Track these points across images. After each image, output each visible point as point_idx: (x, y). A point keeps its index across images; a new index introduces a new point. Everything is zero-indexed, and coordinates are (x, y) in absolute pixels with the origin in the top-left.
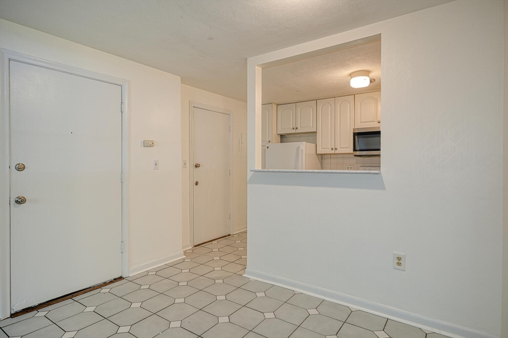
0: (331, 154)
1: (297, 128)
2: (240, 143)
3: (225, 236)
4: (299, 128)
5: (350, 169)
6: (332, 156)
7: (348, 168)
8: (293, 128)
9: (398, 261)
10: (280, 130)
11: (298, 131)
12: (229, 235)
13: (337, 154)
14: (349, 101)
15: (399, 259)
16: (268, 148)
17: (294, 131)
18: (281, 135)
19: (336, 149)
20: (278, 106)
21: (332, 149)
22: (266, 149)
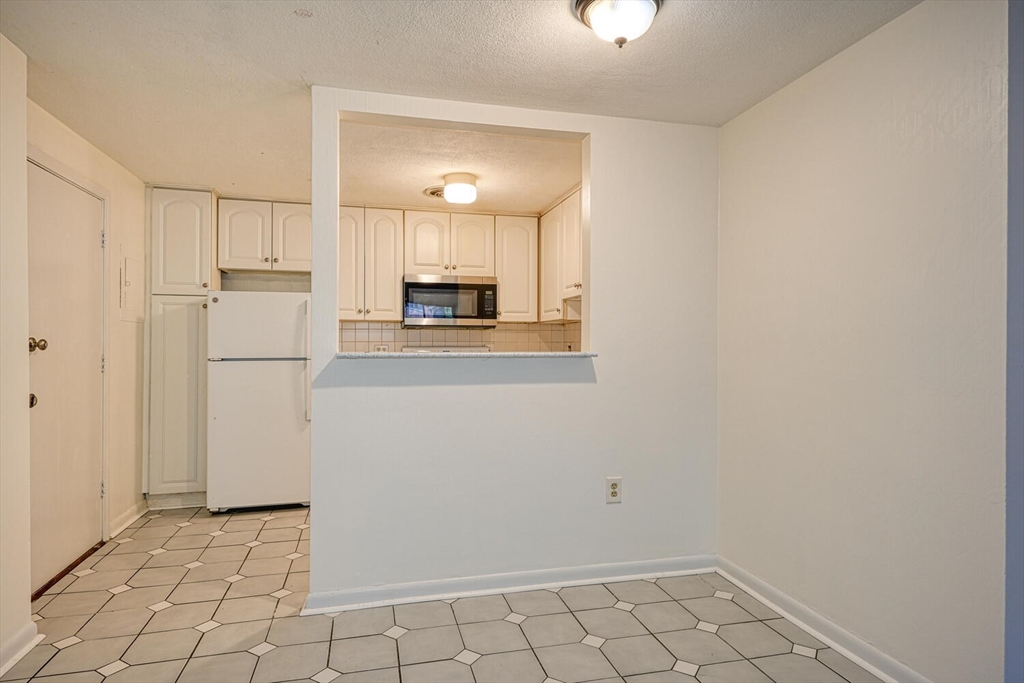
0: (355, 322)
1: (276, 260)
2: (123, 284)
3: (94, 550)
4: (281, 260)
6: (358, 325)
8: (266, 260)
9: (612, 490)
10: (226, 258)
11: (276, 267)
12: (102, 544)
13: (369, 322)
14: (393, 221)
15: (614, 486)
16: (215, 300)
17: (267, 266)
18: (222, 272)
19: (368, 312)
20: (220, 200)
21: (360, 312)
22: (210, 303)
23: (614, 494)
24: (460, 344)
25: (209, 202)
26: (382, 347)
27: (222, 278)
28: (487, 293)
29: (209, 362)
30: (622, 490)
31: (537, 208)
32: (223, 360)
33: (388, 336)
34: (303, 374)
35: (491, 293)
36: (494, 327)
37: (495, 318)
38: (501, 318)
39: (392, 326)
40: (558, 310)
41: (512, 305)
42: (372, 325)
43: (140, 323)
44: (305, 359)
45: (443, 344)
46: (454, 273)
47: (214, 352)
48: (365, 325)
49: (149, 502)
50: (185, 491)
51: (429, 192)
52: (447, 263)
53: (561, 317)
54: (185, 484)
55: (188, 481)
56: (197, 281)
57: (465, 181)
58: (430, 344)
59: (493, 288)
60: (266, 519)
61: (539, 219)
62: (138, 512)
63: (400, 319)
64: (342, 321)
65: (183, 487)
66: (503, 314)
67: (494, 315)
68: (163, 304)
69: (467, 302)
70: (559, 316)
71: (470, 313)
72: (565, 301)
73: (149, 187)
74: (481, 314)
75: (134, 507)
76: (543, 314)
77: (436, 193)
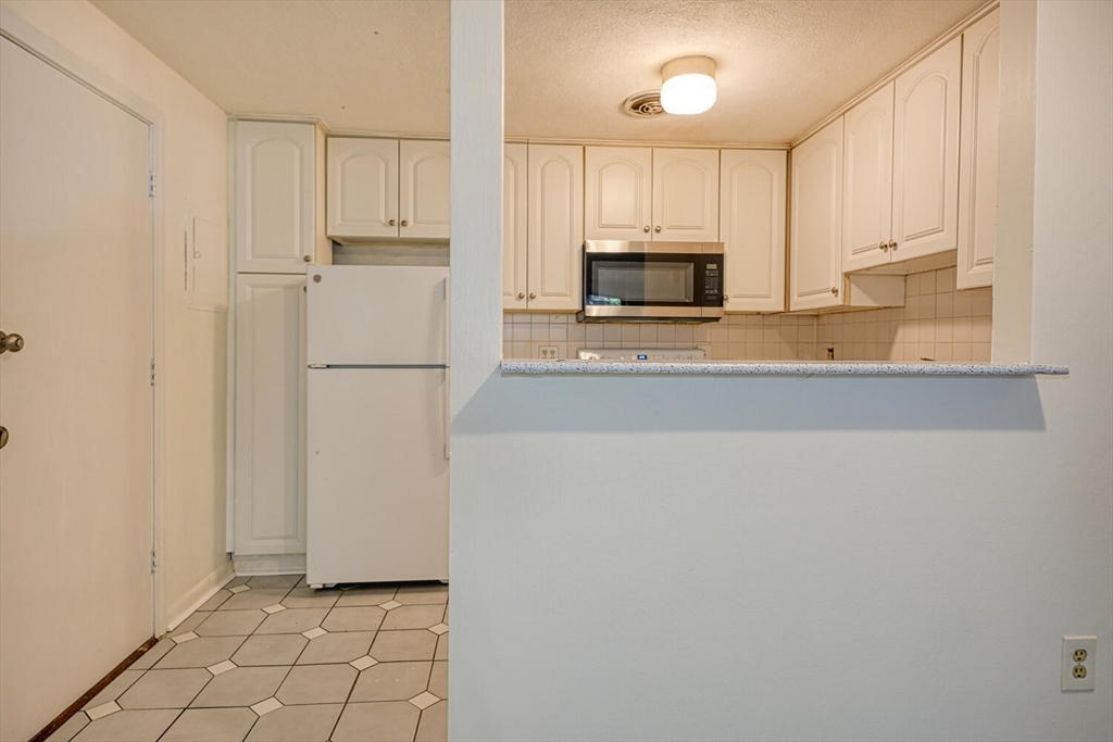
0: (513, 312)
1: (404, 223)
2: (190, 255)
3: (137, 655)
4: (411, 223)
5: (549, 355)
7: (545, 352)
8: (391, 223)
9: (1076, 664)
10: (339, 221)
11: (405, 233)
12: (152, 642)
13: (532, 312)
14: (568, 162)
15: (1080, 655)
16: (317, 279)
17: (392, 233)
18: (334, 242)
19: (532, 297)
20: (329, 139)
21: (521, 297)
22: (311, 284)
23: (1079, 672)
24: (660, 345)
25: (313, 140)
26: (549, 349)
27: (334, 253)
28: (709, 266)
29: (310, 370)
30: (1095, 665)
31: (788, 135)
32: (328, 366)
33: (558, 332)
34: (440, 389)
35: (714, 266)
36: (717, 319)
37: (721, 305)
38: (729, 306)
39: (563, 319)
40: (835, 291)
41: (747, 287)
42: (536, 318)
43: (221, 314)
44: (444, 367)
45: (636, 345)
46: (657, 238)
47: (316, 356)
48: (527, 318)
49: (236, 564)
50: (282, 552)
51: (629, 104)
52: (646, 223)
53: (840, 303)
54: (281, 542)
55: (285, 538)
56: (297, 253)
57: (699, 70)
58: (618, 344)
59: (718, 259)
60: (387, 606)
61: (789, 153)
62: (219, 580)
63: (578, 307)
64: (506, 312)
65: (278, 546)
66: (731, 300)
67: (719, 301)
68: (252, 286)
69: (679, 280)
70: (838, 301)
71: (682, 298)
72: (847, 275)
73: (233, 120)
74: (699, 300)
75: (212, 575)
76: (794, 298)
77: (643, 105)
